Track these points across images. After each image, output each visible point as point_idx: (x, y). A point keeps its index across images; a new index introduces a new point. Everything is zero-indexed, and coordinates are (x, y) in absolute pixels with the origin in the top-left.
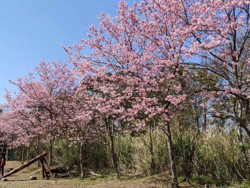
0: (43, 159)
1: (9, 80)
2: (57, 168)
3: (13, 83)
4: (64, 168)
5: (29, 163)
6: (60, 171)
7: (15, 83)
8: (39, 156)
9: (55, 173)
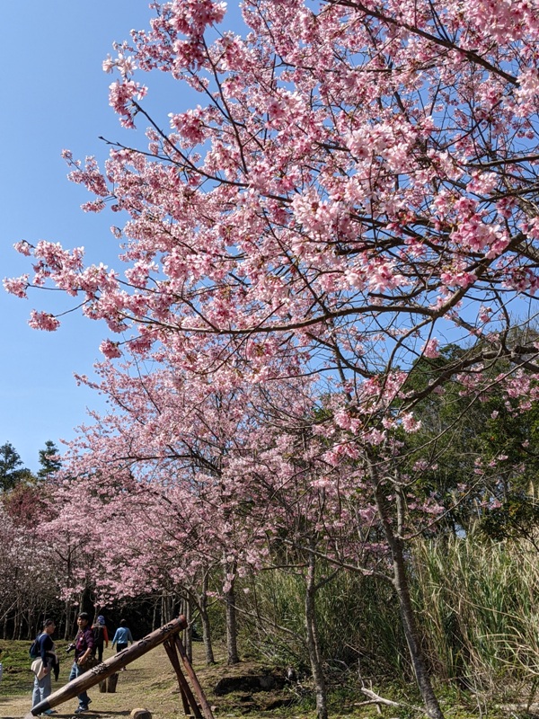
0: (175, 641)
1: (78, 377)
2: (252, 672)
3: (91, 385)
4: (279, 669)
5: (121, 659)
6: (264, 683)
7: (96, 383)
8: (159, 630)
9: (246, 690)
